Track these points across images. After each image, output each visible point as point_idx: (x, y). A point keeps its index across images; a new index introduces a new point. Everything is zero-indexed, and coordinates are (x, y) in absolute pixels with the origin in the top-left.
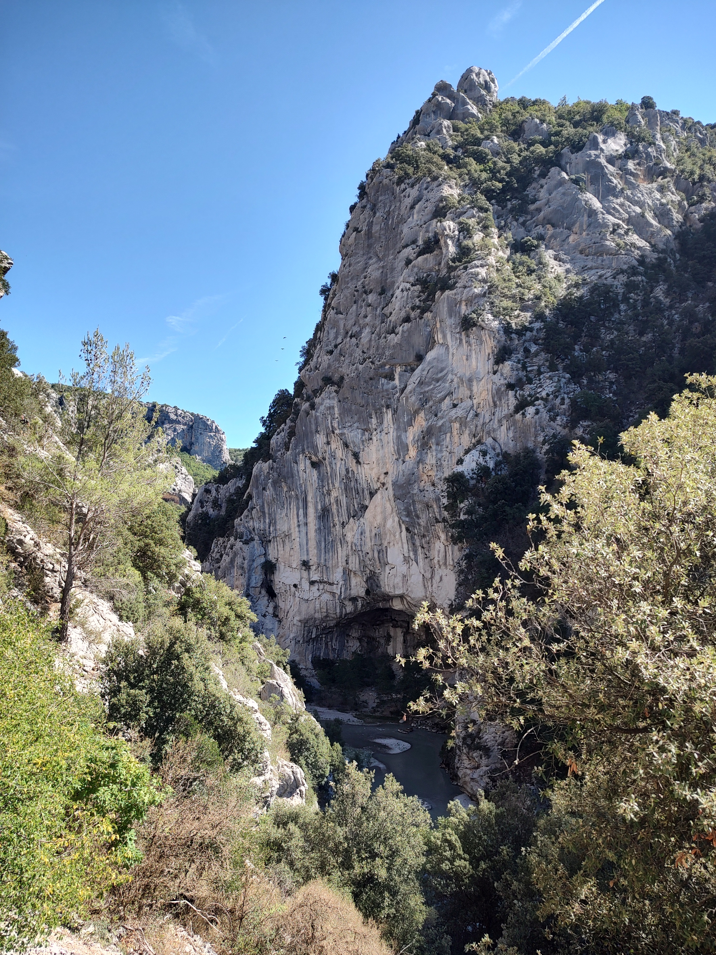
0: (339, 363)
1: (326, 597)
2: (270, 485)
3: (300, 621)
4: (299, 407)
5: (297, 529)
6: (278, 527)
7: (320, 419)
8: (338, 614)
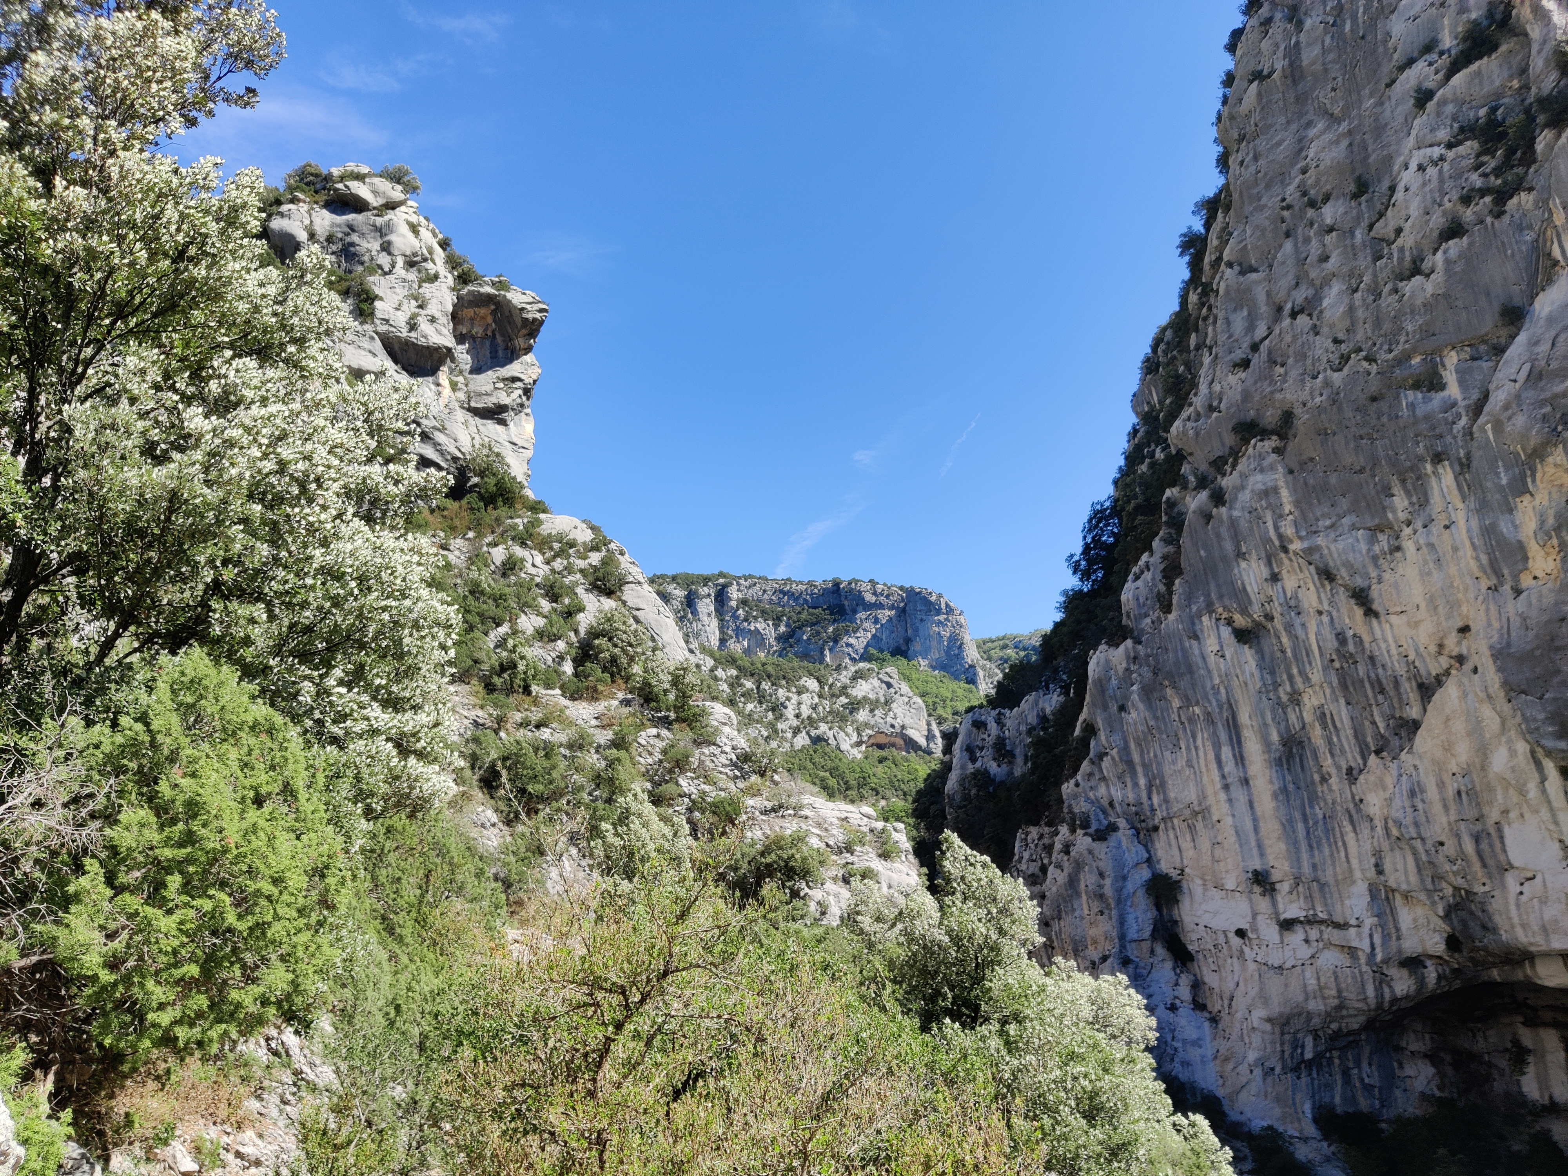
0: (1272, 382)
1: (1330, 959)
2: (1135, 697)
3: (1269, 1020)
4: (1180, 508)
5: (1223, 796)
6: (1172, 795)
7: (1243, 525)
8: (1372, 1002)
